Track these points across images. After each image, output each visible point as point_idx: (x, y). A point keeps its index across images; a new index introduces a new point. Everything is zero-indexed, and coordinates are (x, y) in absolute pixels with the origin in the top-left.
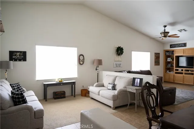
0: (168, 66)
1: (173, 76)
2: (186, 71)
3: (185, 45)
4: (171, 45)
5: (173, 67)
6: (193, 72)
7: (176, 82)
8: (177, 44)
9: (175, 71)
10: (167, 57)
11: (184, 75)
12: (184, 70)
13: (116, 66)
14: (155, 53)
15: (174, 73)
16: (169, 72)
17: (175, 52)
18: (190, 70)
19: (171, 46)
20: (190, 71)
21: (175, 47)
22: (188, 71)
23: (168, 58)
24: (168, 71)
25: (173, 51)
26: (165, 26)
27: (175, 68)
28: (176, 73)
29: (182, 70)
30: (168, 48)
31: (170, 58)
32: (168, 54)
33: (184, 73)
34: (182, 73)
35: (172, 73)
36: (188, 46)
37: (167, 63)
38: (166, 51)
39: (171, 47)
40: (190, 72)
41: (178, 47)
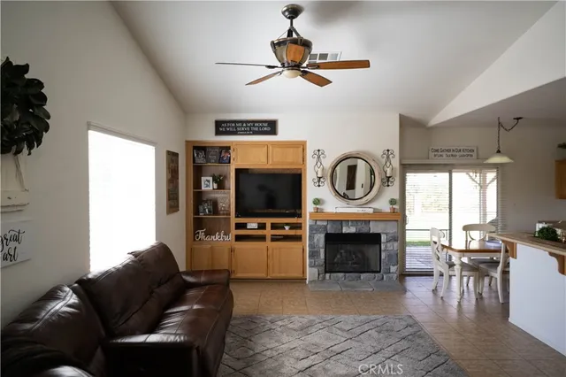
0: (201, 208)
1: (226, 256)
2: (274, 227)
3: (271, 127)
4: (218, 124)
6: (298, 232)
7: (239, 275)
8: (242, 122)
9: (234, 232)
10: (198, 172)
11: (268, 243)
12: (268, 226)
14: (168, 152)
15: (231, 237)
16: (207, 234)
17: (233, 155)
18: (287, 224)
19: (222, 127)
20: (287, 228)
21: (234, 133)
22: (281, 227)
23: (203, 179)
24: (201, 234)
25: (227, 149)
26: (293, 12)
27: (234, 220)
28: (239, 238)
29: (262, 226)
30: (208, 136)
31: (211, 179)
33: (268, 238)
34: (263, 238)
35: (222, 241)
36: (284, 134)
37: (198, 197)
39: (218, 133)
40: (287, 231)
41: (246, 133)
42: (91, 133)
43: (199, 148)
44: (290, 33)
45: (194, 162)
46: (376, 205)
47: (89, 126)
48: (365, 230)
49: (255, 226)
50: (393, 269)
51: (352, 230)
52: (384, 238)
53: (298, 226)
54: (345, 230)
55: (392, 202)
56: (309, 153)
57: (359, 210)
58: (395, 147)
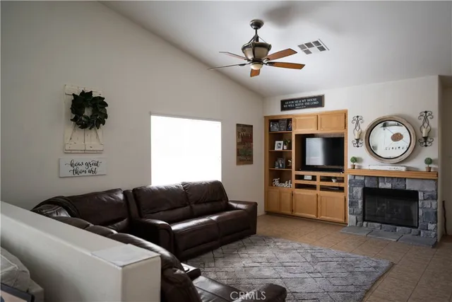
0: (277, 164)
1: (289, 196)
2: (323, 179)
3: (319, 101)
4: (283, 102)
5: (291, 167)
6: (341, 185)
7: (297, 214)
8: (299, 99)
9: (295, 181)
10: (274, 137)
11: (318, 192)
12: (318, 178)
13: (71, 174)
14: (238, 125)
15: (293, 186)
16: (280, 182)
17: (293, 124)
18: (335, 178)
19: (286, 105)
20: (334, 180)
21: (294, 108)
22: (329, 179)
24: (277, 182)
25: (289, 121)
26: (257, 25)
27: (294, 173)
28: (299, 186)
29: (314, 178)
30: (277, 111)
31: (282, 142)
32: (275, 128)
33: (318, 188)
34: (313, 187)
35: (288, 187)
36: (329, 106)
37: (274, 156)
39: (283, 109)
40: (334, 183)
41: (301, 107)
42: (153, 118)
43: (273, 121)
45: (270, 131)
46: (411, 164)
47: (151, 114)
48: (400, 186)
49: (310, 178)
50: (431, 227)
51: (388, 186)
52: (421, 196)
53: (342, 180)
54: (381, 185)
55: (429, 161)
57: (393, 168)
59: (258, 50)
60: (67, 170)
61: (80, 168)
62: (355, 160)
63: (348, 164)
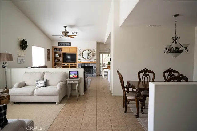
0: (56, 61)
2: (71, 65)
3: (70, 44)
6: (76, 66)
8: (64, 43)
9: (62, 66)
10: (55, 53)
14: (47, 49)
16: (57, 66)
17: (62, 50)
19: (59, 44)
21: (62, 45)
23: (56, 55)
26: (65, 27)
27: (62, 63)
28: (64, 67)
29: (68, 64)
30: (57, 45)
31: (58, 55)
32: (55, 51)
33: (70, 67)
34: (68, 67)
35: (60, 68)
36: (72, 45)
37: (55, 58)
38: (54, 48)
39: (59, 45)
40: (74, 65)
41: (65, 45)
42: (33, 47)
43: (55, 48)
44: (65, 30)
46: (91, 60)
47: (32, 45)
48: (89, 65)
49: (67, 64)
50: (95, 73)
51: (87, 65)
52: (93, 67)
53: (76, 65)
54: (85, 65)
55: (95, 59)
56: (78, 49)
57: (88, 61)
58: (96, 48)
59: (66, 33)
60: (19, 61)
61: (22, 61)
62: (79, 59)
63: (78, 60)
